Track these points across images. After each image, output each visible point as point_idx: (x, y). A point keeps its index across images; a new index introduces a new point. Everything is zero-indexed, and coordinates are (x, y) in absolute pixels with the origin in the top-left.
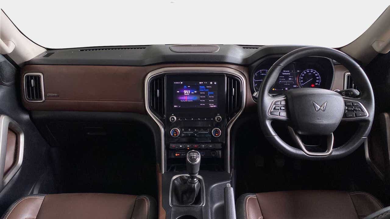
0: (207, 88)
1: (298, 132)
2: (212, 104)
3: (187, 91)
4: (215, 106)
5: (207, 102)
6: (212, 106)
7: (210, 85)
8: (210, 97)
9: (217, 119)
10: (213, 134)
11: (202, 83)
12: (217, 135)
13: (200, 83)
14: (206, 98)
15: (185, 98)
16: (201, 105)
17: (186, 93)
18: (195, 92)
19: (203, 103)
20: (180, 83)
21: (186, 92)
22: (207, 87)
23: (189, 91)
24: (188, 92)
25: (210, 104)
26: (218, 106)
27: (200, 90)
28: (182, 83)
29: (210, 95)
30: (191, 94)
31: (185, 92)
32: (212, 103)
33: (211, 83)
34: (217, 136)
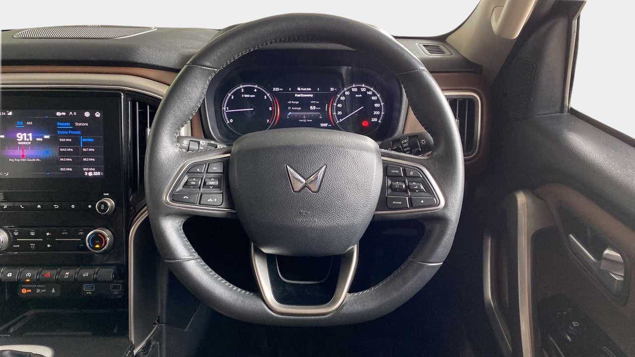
0: (76, 129)
1: (260, 248)
2: (92, 169)
3: (25, 134)
4: (98, 174)
5: (78, 164)
6: (90, 174)
7: (85, 120)
8: (84, 150)
9: (99, 207)
10: (88, 244)
11: (64, 114)
12: (97, 246)
13: (58, 114)
14: (77, 152)
15: (19, 152)
16: (62, 169)
17: (23, 141)
18: (47, 137)
19: (66, 164)
20: (6, 113)
21: (22, 137)
22: (77, 124)
23: (30, 135)
24: (28, 137)
25: (85, 169)
26: (105, 173)
27: (59, 132)
28: (10, 114)
29: (86, 145)
30: (34, 141)
31: (20, 136)
32: (89, 165)
33: (87, 114)
34: (97, 249)
